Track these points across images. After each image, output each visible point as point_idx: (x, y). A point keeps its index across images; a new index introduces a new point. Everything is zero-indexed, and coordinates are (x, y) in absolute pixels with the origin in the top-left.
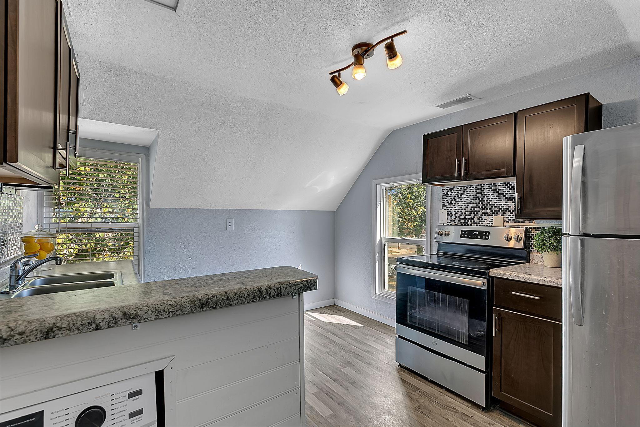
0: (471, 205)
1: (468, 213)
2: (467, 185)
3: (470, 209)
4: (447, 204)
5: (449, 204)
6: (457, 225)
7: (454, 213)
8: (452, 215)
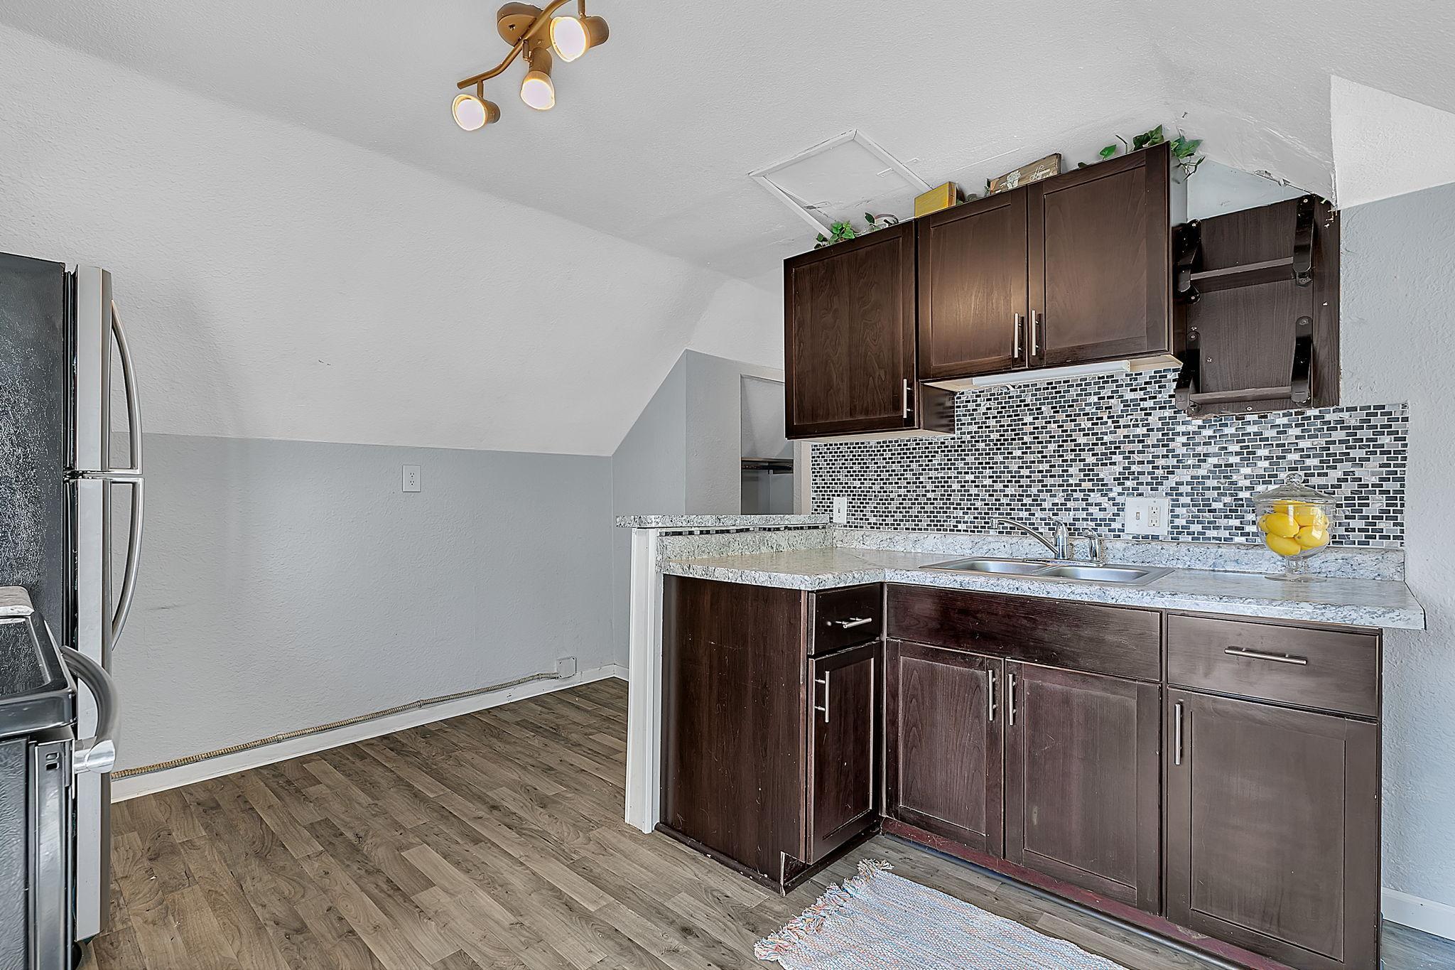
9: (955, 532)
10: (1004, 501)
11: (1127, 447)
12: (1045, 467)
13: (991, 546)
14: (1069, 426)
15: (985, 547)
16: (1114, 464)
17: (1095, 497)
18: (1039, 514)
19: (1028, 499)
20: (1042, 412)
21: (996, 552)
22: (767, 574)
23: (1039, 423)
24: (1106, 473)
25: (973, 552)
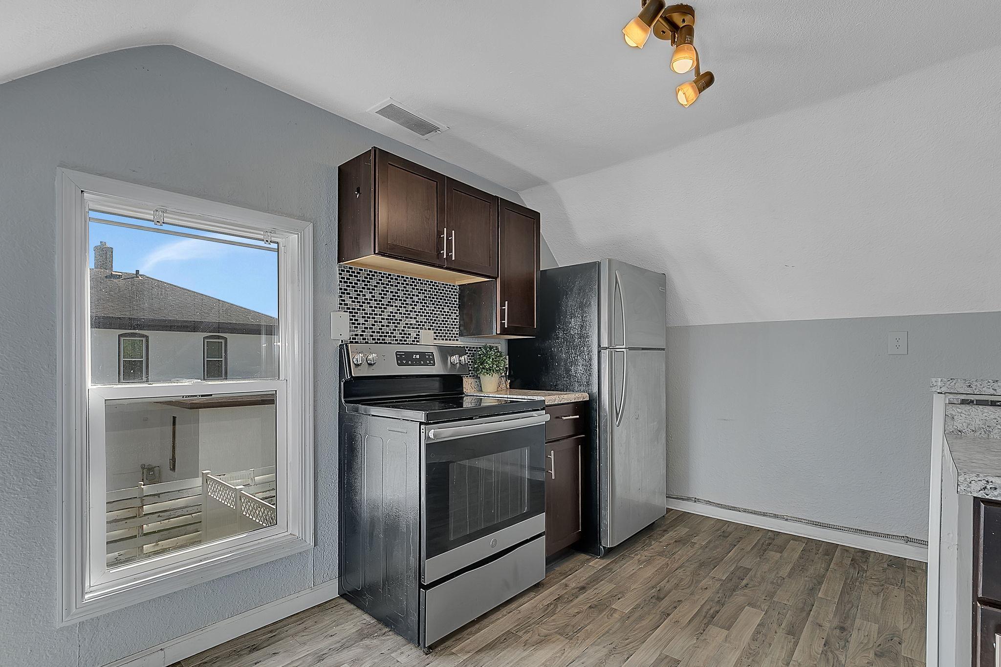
0: (390, 309)
1: (385, 322)
2: (383, 272)
3: (389, 316)
4: (349, 302)
5: (353, 301)
6: (367, 343)
7: (361, 321)
8: (359, 324)
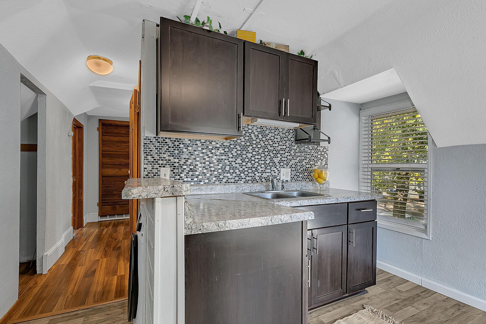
9: (230, 183)
10: (246, 169)
11: (281, 152)
12: (260, 157)
13: (243, 188)
14: (266, 143)
15: (241, 189)
16: (278, 157)
17: (273, 168)
18: (257, 175)
19: (254, 169)
20: (259, 137)
21: (245, 190)
22: (289, 215)
23: (258, 141)
24: (276, 160)
25: (236, 191)
